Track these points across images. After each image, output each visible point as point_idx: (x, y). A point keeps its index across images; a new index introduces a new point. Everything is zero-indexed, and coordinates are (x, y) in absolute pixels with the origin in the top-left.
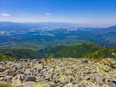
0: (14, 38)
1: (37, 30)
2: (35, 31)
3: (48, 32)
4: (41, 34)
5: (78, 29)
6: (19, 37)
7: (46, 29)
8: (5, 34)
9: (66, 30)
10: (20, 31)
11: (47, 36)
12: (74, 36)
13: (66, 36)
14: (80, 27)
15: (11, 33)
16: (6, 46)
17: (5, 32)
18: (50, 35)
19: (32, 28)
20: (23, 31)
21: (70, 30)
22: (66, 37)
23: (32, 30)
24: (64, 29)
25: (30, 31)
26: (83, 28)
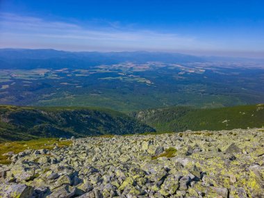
0: (66, 83)
1: (111, 68)
2: (108, 71)
3: (137, 74)
4: (121, 78)
5: (206, 70)
6: (77, 83)
7: (131, 68)
8: (46, 75)
9: (177, 71)
10: (76, 71)
11: (136, 82)
12: (197, 85)
13: (178, 86)
14: (210, 64)
15: (60, 74)
16: (55, 100)
17: (46, 71)
18: (142, 80)
19: (99, 65)
20: (82, 71)
21: (187, 72)
22: (180, 88)
23: (101, 69)
24: (173, 68)
25: (98, 70)
26: (217, 67)
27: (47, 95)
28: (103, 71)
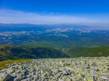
0: (33, 37)
1: (51, 31)
2: (50, 32)
3: (62, 33)
4: (55, 35)
5: (91, 31)
6: (37, 37)
7: (60, 31)
8: (25, 34)
9: (79, 32)
10: (37, 32)
11: (61, 36)
12: (87, 38)
13: (79, 38)
14: (93, 29)
15: (31, 33)
16: (29, 43)
17: (26, 32)
18: (64, 36)
19: (47, 29)
20: (40, 32)
21: (83, 32)
22: (80, 39)
23: (47, 31)
24: (77, 31)
25: (46, 32)
26: (96, 30)
27: (25, 42)
28: (48, 32)
